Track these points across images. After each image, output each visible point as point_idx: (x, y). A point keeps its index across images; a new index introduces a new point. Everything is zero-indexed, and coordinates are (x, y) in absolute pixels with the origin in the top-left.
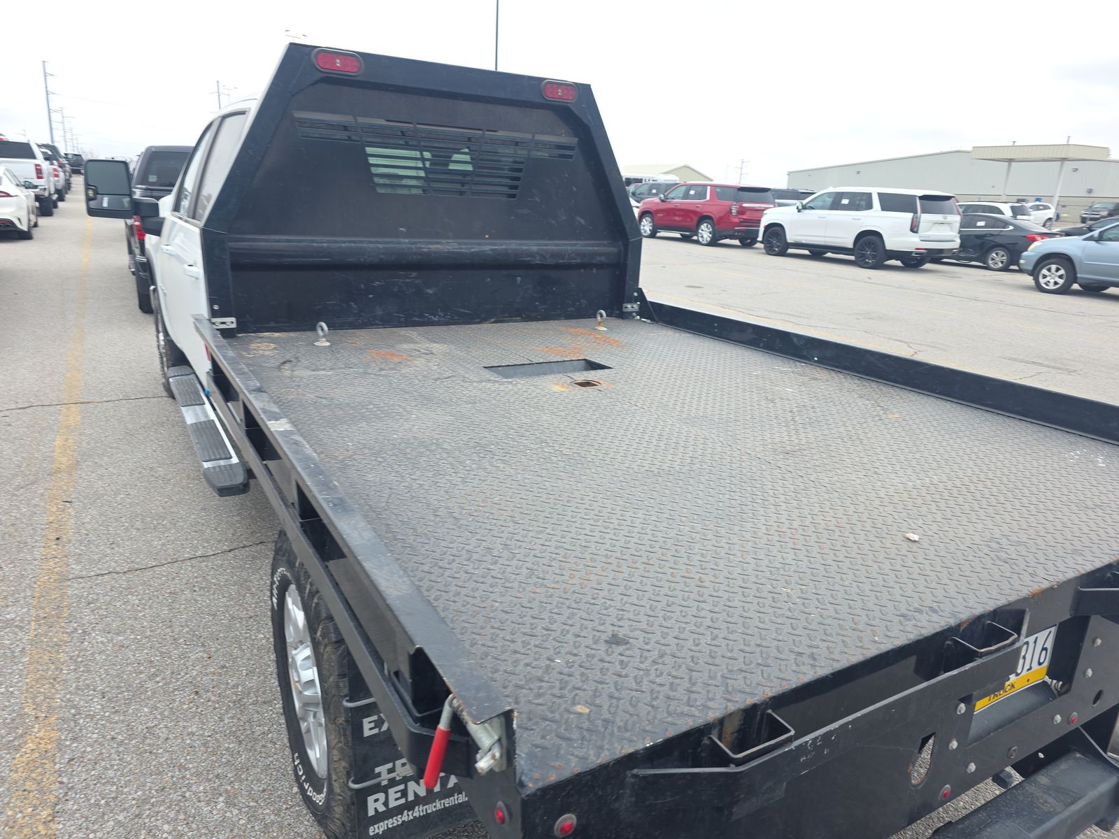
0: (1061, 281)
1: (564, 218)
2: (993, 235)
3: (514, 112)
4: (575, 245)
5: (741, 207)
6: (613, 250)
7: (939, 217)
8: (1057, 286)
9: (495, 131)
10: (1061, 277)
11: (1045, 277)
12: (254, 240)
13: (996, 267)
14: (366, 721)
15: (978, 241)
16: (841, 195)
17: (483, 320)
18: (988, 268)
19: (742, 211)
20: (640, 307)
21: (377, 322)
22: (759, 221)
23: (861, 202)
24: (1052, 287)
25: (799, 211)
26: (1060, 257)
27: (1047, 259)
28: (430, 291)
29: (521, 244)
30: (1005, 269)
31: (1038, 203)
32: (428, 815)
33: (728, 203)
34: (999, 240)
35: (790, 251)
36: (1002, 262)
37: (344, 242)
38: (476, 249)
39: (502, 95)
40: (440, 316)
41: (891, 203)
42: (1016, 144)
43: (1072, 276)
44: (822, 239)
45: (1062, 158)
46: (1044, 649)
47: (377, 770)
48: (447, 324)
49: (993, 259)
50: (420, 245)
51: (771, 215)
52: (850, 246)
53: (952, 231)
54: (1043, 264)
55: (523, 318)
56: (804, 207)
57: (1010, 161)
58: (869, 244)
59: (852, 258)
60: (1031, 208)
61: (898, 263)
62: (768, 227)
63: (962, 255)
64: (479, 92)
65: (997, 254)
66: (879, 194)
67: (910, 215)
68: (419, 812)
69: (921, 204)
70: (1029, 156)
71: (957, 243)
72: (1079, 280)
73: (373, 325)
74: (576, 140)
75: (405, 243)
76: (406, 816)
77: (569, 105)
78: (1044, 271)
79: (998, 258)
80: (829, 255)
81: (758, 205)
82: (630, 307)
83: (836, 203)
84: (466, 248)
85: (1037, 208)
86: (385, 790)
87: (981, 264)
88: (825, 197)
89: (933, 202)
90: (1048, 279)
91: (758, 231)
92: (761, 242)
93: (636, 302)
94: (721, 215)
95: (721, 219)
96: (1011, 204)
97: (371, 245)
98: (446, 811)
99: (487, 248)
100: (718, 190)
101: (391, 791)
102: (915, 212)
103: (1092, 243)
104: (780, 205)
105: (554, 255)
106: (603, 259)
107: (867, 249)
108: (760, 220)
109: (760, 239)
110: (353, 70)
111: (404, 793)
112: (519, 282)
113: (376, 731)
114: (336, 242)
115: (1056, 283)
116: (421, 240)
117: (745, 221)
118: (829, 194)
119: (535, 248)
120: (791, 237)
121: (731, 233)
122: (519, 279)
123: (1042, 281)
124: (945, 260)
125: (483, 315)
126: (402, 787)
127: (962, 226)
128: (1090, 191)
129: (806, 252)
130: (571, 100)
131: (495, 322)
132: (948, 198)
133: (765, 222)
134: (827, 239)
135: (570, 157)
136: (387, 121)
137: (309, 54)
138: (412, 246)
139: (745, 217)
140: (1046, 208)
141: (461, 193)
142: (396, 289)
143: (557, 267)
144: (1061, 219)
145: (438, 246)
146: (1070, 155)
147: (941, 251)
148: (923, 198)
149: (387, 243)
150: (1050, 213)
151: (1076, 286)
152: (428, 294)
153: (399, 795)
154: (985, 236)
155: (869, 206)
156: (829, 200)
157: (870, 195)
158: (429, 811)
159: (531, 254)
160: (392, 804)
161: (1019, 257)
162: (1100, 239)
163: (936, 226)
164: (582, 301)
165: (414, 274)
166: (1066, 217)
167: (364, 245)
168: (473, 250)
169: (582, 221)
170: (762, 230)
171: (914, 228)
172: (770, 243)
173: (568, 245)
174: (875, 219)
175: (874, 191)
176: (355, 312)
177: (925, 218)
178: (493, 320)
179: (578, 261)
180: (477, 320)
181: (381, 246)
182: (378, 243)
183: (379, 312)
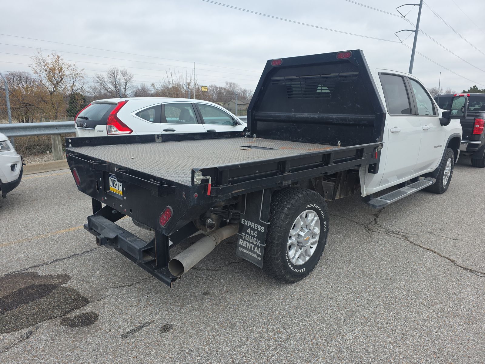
1: (350, 105)
4: (353, 116)
17: (315, 143)
28: (299, 130)
29: (329, 115)
38: (313, 116)
40: (301, 139)
48: (303, 142)
55: (330, 143)
74: (358, 73)
75: (294, 114)
77: (348, 60)
84: (309, 116)
97: (283, 115)
99: (316, 116)
105: (342, 119)
106: (366, 122)
112: (329, 130)
119: (334, 117)
122: (329, 128)
125: (315, 141)
131: (318, 144)
142: (289, 129)
143: (344, 124)
149: (288, 114)
159: (332, 119)
165: (295, 124)
168: (311, 117)
169: (359, 106)
173: (350, 116)
176: (279, 135)
178: (318, 143)
179: (353, 123)
180: (313, 142)
181: (285, 115)
182: (284, 114)
183: (285, 136)
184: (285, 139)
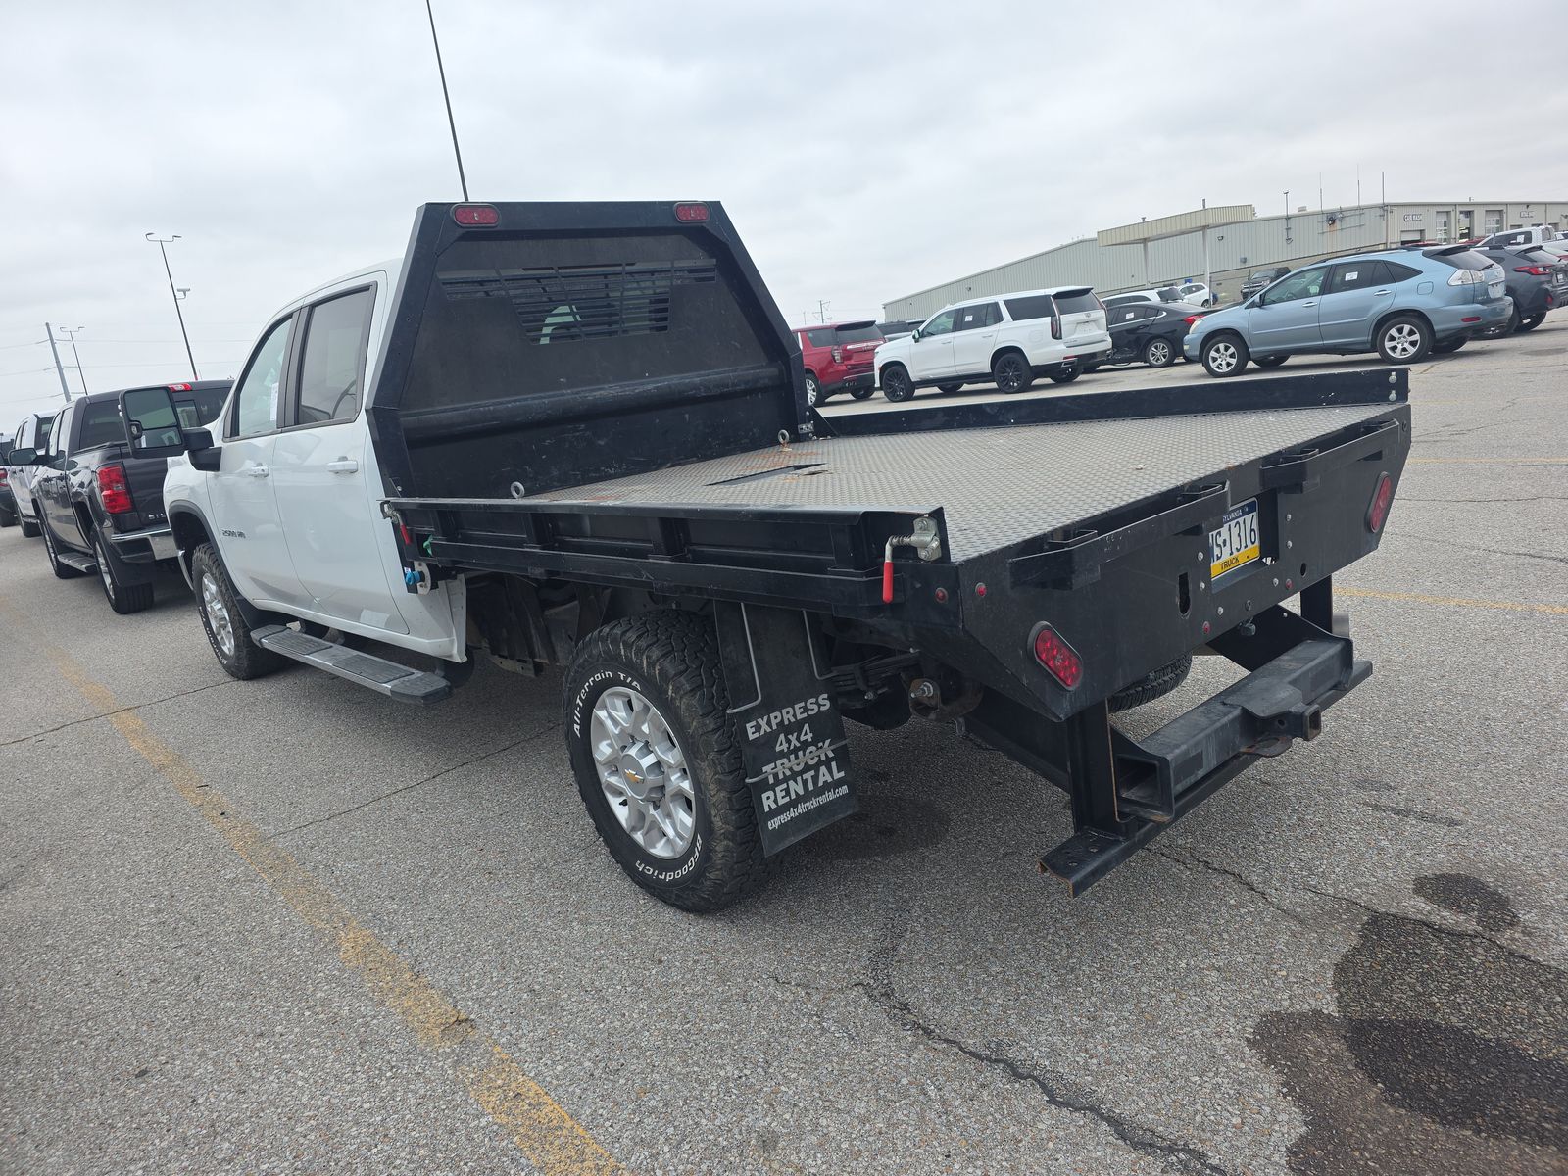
0: (1233, 361)
2: (1146, 326)
3: (649, 242)
4: (736, 371)
5: (846, 350)
6: (773, 371)
7: (1081, 316)
8: (1231, 368)
9: (633, 264)
10: (1232, 356)
11: (1215, 359)
12: (421, 414)
13: (1160, 362)
14: (748, 726)
15: (1132, 337)
16: (962, 312)
17: (659, 467)
18: (1151, 366)
19: (847, 355)
20: (815, 426)
21: (555, 484)
22: (871, 364)
23: (987, 315)
24: (1225, 370)
25: (917, 341)
26: (1227, 334)
27: (1212, 338)
28: (602, 443)
29: (682, 378)
30: (1170, 364)
31: (1188, 285)
32: (808, 812)
33: (829, 348)
34: (1153, 331)
35: (918, 392)
36: (1165, 356)
37: (509, 402)
38: (638, 389)
39: (637, 225)
40: (616, 468)
41: (1023, 309)
42: (1146, 220)
43: (1244, 354)
44: (953, 369)
45: (1203, 226)
46: (1252, 530)
47: (765, 769)
48: (623, 476)
49: (1153, 355)
50: (582, 394)
51: (885, 352)
52: (988, 370)
53: (1099, 329)
54: (1211, 343)
55: (698, 458)
56: (922, 335)
57: (1145, 241)
58: (1009, 364)
59: (994, 385)
60: (1183, 291)
61: (1048, 381)
62: (885, 368)
63: (1118, 357)
64: (615, 225)
65: (1156, 348)
66: (1006, 302)
67: (1048, 319)
68: (801, 809)
69: (1057, 304)
70: (1165, 231)
71: (1108, 343)
72: (1252, 356)
73: (552, 488)
74: (714, 261)
75: (569, 394)
76: (793, 813)
77: (704, 225)
78: (1213, 353)
79: (1158, 351)
80: (966, 387)
81: (865, 344)
82: (806, 428)
83: (959, 321)
84: (629, 391)
85: (1189, 291)
86: (772, 788)
87: (1142, 364)
88: (944, 319)
89: (1071, 299)
90: (1219, 361)
91: (874, 375)
92: (881, 389)
93: (810, 422)
94: (824, 364)
95: (823, 370)
96: (1157, 290)
97: (536, 401)
98: (821, 808)
99: (650, 387)
100: (811, 335)
101: (778, 789)
102: (1053, 315)
103: (1256, 309)
104: (891, 340)
105: (717, 384)
106: (767, 381)
107: (1008, 370)
108: (873, 363)
109: (877, 385)
110: (492, 220)
111: (787, 791)
112: (687, 419)
113: (756, 735)
114: (501, 403)
115: (1228, 364)
116: (584, 389)
117: (854, 366)
118: (948, 314)
119: (697, 380)
120: (914, 376)
121: (840, 385)
122: (687, 416)
123: (1213, 365)
124: (1101, 367)
125: (659, 461)
126: (784, 786)
127: (1109, 322)
128: (1244, 260)
129: (936, 390)
130: (704, 219)
131: (670, 467)
132: (1086, 291)
133: (878, 363)
134: (958, 368)
135: (713, 279)
136: (525, 269)
137: (448, 211)
138: (577, 396)
139: (852, 362)
140: (1199, 288)
141: (610, 334)
142: (567, 446)
143: (723, 397)
144: (1220, 300)
145: (602, 392)
146: (1211, 222)
147: (1093, 355)
148: (1057, 296)
149: (553, 396)
150: (1205, 294)
151: (1251, 364)
152: (600, 445)
153: (784, 793)
154: (1138, 328)
155: (999, 319)
156: (949, 322)
157: (996, 304)
158: (809, 809)
159: (694, 387)
160: (781, 802)
161: (1181, 343)
162: (1262, 303)
163: (1080, 327)
164: (754, 430)
165: (583, 426)
166: (1225, 297)
167: (529, 402)
168: (637, 391)
170: (877, 373)
171: (1056, 335)
172: (891, 387)
173: (729, 372)
174: (1010, 332)
175: (1000, 299)
176: (531, 476)
177: (1067, 320)
178: (669, 464)
179: (743, 387)
180: (654, 467)
181: (546, 401)
182: (542, 398)
183: (555, 473)
184: (558, 485)
